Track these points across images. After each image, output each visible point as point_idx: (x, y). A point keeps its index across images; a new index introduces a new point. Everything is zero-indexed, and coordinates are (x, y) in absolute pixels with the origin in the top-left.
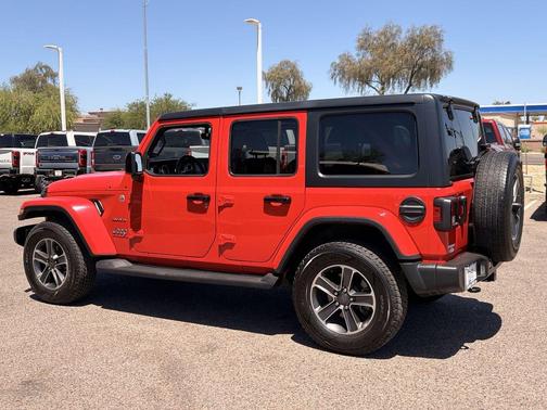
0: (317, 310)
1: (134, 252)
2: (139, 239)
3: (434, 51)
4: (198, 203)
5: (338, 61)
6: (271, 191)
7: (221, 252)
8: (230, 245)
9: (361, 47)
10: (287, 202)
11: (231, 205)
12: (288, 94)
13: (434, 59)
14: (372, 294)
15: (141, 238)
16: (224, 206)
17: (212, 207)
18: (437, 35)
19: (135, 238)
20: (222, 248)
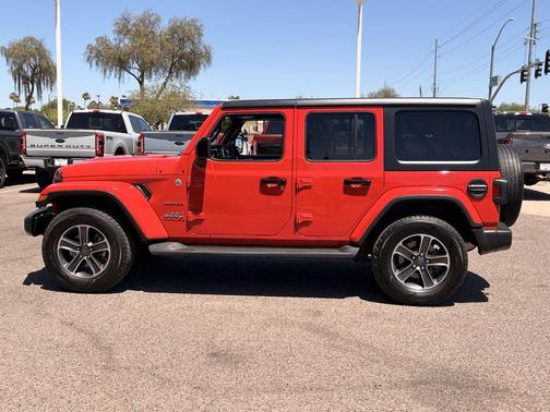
0: (396, 273)
1: (192, 234)
2: (199, 222)
3: (193, 44)
4: (272, 187)
5: (94, 43)
6: (350, 175)
7: (296, 230)
8: (307, 223)
9: (120, 32)
10: (366, 184)
11: (309, 188)
12: (33, 74)
13: (193, 52)
14: (448, 255)
15: (202, 220)
16: (302, 189)
17: (288, 189)
18: (197, 29)
19: (196, 220)
20: (297, 226)
